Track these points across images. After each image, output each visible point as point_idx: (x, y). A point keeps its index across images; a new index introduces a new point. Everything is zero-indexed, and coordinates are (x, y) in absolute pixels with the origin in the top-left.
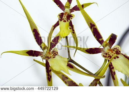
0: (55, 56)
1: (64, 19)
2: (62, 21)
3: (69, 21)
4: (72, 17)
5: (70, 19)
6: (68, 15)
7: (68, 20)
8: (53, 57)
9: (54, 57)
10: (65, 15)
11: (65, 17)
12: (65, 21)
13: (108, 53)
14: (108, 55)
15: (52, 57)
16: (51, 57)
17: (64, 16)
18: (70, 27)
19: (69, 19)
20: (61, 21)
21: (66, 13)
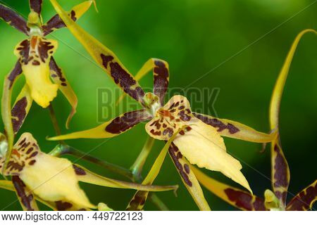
0: (33, 159)
1: (32, 58)
2: (30, 63)
3: (48, 60)
4: (52, 47)
5: (50, 55)
6: (41, 43)
7: (45, 59)
9: (33, 163)
10: (34, 48)
11: (34, 51)
12: (37, 63)
13: (162, 121)
14: (162, 126)
15: (27, 162)
16: (23, 162)
17: (31, 49)
18: (55, 73)
19: (47, 56)
20: (26, 63)
21: (34, 40)
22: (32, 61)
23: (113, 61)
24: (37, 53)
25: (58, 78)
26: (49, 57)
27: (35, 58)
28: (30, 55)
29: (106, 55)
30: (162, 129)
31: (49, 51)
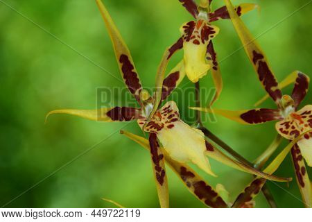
1: (194, 37)
3: (207, 43)
4: (214, 32)
5: (210, 39)
6: (205, 27)
7: (205, 41)
8: (168, 124)
10: (198, 28)
11: (197, 32)
12: (197, 43)
13: (291, 123)
14: (290, 128)
15: (166, 125)
16: (163, 125)
17: (195, 30)
18: (210, 56)
19: (207, 39)
20: (188, 40)
21: (200, 22)
22: (193, 40)
23: (263, 60)
24: (200, 34)
25: (211, 61)
26: (209, 40)
27: (197, 38)
28: (193, 34)
29: (258, 52)
30: (290, 130)
31: (210, 35)
